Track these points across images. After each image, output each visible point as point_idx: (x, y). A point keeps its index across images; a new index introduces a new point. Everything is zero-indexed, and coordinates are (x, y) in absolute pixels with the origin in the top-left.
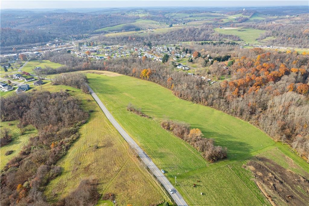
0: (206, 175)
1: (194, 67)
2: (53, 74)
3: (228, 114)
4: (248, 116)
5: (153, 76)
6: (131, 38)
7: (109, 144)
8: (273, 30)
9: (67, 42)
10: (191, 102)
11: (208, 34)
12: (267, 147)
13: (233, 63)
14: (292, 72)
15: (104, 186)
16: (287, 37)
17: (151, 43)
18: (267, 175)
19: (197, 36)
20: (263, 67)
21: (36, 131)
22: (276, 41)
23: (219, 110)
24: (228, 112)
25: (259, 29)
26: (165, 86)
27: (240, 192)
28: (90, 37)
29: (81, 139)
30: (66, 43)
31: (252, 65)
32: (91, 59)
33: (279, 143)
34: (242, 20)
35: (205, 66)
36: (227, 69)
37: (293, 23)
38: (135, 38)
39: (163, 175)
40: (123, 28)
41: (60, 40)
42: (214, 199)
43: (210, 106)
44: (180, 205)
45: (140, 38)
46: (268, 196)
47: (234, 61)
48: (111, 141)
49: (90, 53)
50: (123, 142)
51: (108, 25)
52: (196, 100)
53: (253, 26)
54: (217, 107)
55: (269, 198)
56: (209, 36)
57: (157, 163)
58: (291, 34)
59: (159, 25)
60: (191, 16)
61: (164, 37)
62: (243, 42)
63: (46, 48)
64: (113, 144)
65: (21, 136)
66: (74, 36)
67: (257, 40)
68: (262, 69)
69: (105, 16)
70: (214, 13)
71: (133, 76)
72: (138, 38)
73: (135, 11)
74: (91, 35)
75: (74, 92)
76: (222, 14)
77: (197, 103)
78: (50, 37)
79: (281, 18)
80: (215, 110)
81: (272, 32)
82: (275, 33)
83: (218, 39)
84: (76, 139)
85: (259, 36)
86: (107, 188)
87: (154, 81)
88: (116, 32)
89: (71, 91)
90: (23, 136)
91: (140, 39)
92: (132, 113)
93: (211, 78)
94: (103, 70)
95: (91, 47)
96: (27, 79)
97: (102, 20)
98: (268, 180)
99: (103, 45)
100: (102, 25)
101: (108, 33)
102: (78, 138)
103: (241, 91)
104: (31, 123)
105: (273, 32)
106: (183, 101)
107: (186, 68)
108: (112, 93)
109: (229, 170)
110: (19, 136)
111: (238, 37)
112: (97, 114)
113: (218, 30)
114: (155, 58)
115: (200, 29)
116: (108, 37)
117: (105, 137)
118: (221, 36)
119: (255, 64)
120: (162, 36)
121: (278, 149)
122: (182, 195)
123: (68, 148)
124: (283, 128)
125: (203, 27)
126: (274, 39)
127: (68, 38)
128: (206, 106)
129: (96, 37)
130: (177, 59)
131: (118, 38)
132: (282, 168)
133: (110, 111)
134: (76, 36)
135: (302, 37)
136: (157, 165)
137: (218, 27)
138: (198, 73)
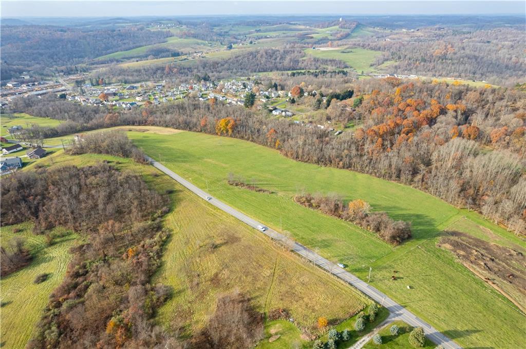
0: (399, 262)
1: (299, 111)
2: (52, 137)
3: (378, 177)
4: (410, 177)
5: (237, 130)
6: (171, 69)
7: (232, 240)
8: (391, 50)
9: (49, 80)
10: (316, 166)
11: (295, 59)
12: (451, 217)
13: (361, 101)
14: (449, 109)
15: (262, 301)
16: (414, 60)
17: (209, 77)
18: (471, 253)
19: (280, 63)
20: (408, 105)
21: (75, 236)
22: (400, 68)
23: (363, 173)
24: (377, 174)
25: (372, 49)
26: (265, 143)
27: (451, 279)
28: (91, 69)
29: (175, 238)
30: (47, 82)
31: (391, 103)
32: (114, 107)
33: (462, 210)
34: (342, 36)
35: (319, 108)
36: (354, 111)
37: (415, 41)
38: (178, 69)
39: (343, 270)
40: (149, 53)
41: (34, 76)
42: (427, 291)
43: (348, 168)
44: (389, 306)
45: (184, 69)
46: (486, 279)
47: (363, 98)
48: (233, 234)
49: (107, 97)
50: (254, 233)
51: (119, 48)
52: (323, 160)
53: (361, 45)
54: (359, 169)
55: (488, 281)
56: (297, 62)
57: (326, 255)
58: (418, 56)
59: (208, 46)
60: (258, 31)
61: (225, 66)
62: (352, 69)
63: (9, 92)
64: (240, 238)
65: (50, 248)
66: (60, 68)
67: (371, 66)
68: (408, 108)
69: (109, 32)
70: (294, 24)
71: (201, 131)
72: (181, 69)
73: (160, 23)
74: (92, 66)
75: (120, 163)
76: (308, 27)
77: (326, 165)
78: (10, 71)
79: (397, 34)
80: (357, 173)
81: (390, 54)
82: (396, 55)
83: (313, 67)
84: (166, 238)
85: (373, 61)
86: (269, 302)
87: (242, 138)
88: (138, 59)
89: (113, 162)
90: (52, 247)
91: (186, 71)
92: (240, 189)
93: (334, 126)
94: (144, 125)
95: (100, 87)
96: (8, 149)
97: (106, 38)
98: (476, 259)
99: (122, 82)
100: (107, 48)
101: (122, 62)
102: (169, 236)
103: (387, 143)
104: (60, 224)
105: (393, 54)
106: (303, 164)
107: (287, 113)
108: (187, 161)
109: (423, 253)
110: (43, 249)
111: (344, 62)
112: (181, 195)
113: (310, 52)
114: (228, 101)
115: (282, 51)
116: (127, 70)
117: (218, 229)
118: (318, 61)
119: (396, 101)
120: (222, 65)
121: (466, 218)
122: (385, 293)
123: (159, 255)
124: (463, 190)
125: (285, 47)
126: (397, 64)
127: (49, 73)
128: (341, 168)
129: (102, 69)
130: (267, 100)
131: (146, 70)
132: (483, 241)
133: (201, 188)
134: (63, 68)
135: (434, 61)
136: (327, 259)
137: (309, 48)
138: (310, 120)
